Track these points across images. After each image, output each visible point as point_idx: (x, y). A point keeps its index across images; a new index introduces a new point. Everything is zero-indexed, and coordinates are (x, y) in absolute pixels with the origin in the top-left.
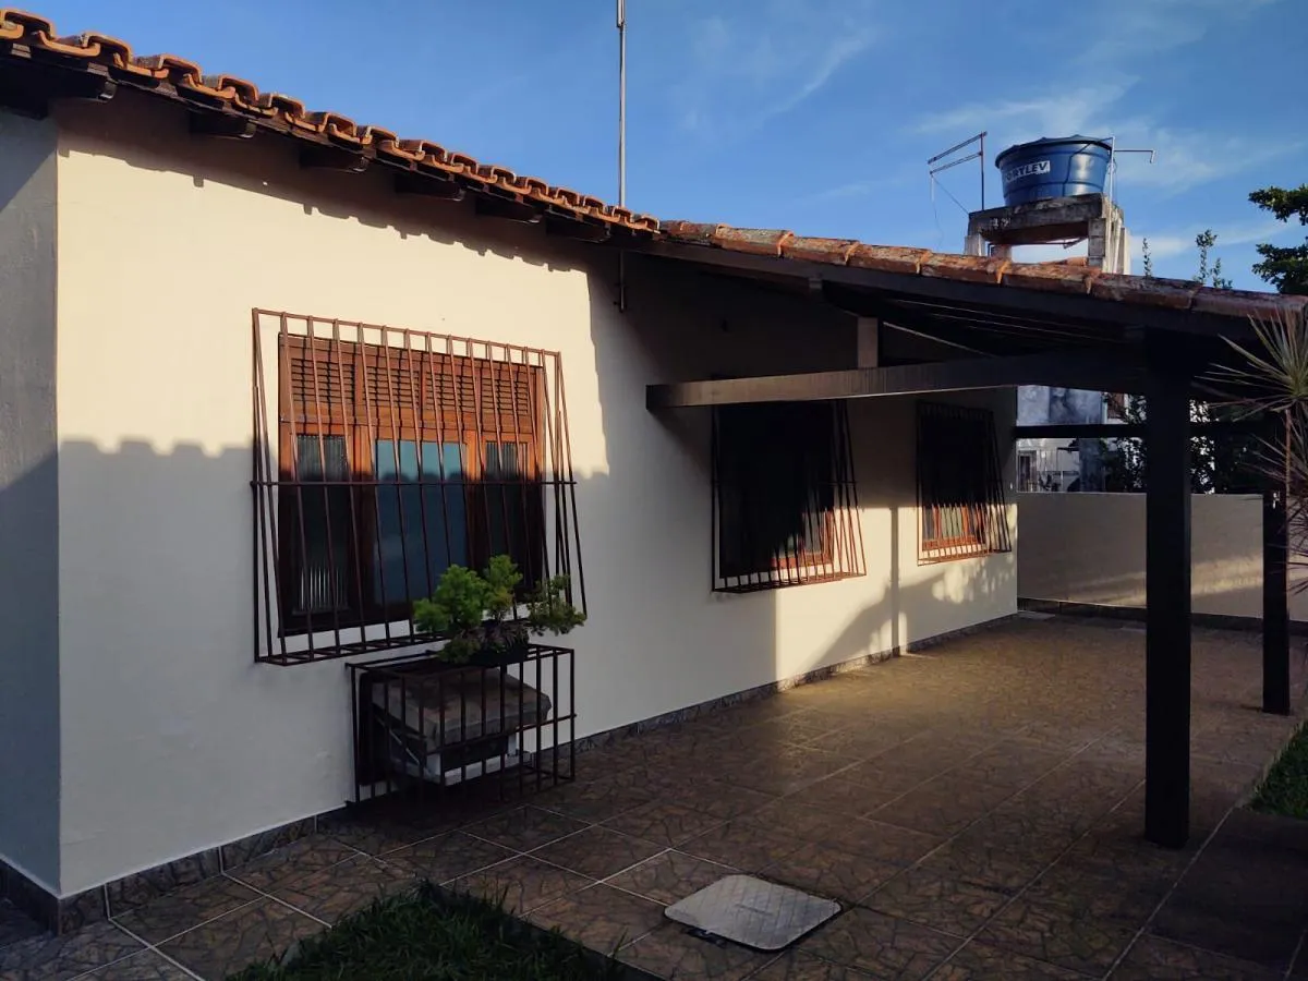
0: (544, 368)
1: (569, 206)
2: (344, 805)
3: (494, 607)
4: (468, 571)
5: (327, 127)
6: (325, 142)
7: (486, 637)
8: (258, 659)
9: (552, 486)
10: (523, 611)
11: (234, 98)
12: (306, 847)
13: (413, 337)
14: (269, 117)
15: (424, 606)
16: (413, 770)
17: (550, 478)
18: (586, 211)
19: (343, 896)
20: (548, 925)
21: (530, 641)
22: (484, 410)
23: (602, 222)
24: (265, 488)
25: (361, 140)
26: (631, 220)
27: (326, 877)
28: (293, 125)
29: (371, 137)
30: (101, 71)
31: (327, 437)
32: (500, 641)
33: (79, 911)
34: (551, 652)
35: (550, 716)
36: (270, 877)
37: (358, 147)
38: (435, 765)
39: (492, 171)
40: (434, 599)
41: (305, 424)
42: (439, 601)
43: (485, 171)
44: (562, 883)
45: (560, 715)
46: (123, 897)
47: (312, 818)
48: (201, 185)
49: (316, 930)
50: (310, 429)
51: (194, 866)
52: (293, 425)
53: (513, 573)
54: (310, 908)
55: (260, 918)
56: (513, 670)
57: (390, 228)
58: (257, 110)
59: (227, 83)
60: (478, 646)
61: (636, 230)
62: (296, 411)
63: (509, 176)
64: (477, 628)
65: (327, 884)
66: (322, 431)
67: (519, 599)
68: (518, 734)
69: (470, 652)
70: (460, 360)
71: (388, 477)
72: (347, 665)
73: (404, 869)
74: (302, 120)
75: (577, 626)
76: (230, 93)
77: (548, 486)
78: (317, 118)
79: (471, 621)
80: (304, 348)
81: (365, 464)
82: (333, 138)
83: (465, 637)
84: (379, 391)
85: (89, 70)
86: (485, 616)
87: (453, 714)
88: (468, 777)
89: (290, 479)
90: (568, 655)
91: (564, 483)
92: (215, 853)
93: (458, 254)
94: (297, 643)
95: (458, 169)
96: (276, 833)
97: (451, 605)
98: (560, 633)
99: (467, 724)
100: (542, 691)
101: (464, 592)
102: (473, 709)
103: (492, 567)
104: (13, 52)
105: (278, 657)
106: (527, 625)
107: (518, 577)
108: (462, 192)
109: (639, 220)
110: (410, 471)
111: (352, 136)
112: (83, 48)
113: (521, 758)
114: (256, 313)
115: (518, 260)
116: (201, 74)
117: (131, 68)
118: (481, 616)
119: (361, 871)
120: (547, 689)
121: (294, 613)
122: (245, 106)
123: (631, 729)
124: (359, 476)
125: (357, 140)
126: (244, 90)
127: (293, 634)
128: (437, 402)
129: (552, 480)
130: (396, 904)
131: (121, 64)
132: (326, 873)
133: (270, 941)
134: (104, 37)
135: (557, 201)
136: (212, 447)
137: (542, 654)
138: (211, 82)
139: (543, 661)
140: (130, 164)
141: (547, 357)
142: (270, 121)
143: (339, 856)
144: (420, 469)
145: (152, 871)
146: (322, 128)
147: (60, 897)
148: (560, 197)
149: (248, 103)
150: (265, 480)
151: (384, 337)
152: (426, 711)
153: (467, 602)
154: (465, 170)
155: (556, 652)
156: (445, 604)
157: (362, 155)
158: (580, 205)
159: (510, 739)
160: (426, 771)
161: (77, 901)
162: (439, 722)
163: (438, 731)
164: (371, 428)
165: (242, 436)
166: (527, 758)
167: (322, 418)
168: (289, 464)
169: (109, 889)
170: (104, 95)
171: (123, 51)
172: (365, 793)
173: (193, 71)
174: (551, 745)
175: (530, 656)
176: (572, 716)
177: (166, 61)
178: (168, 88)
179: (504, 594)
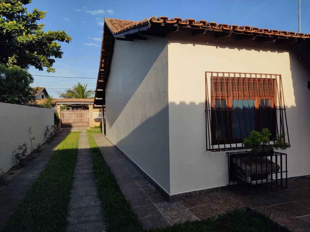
0: (276, 79)
1: (285, 35)
2: (226, 185)
3: (264, 141)
4: (257, 132)
5: (222, 27)
6: (222, 31)
7: (262, 149)
8: (207, 150)
9: (279, 110)
10: (272, 143)
11: (202, 25)
12: (218, 194)
13: (247, 75)
14: (209, 28)
15: (246, 140)
16: (244, 180)
17: (278, 108)
18: (290, 36)
19: (228, 207)
20: (283, 225)
21: (274, 151)
22: (260, 91)
23: (295, 38)
24: (208, 111)
25: (230, 29)
26: (304, 36)
27: (223, 201)
28: (214, 29)
29: (232, 28)
30: (176, 25)
31: (222, 99)
32: (266, 150)
33: (173, 198)
34: (280, 154)
35: (280, 171)
36: (211, 199)
37: (229, 31)
38: (249, 179)
39: (263, 30)
40: (248, 138)
41: (217, 97)
42: (250, 139)
43: (261, 31)
44: (286, 215)
45: (283, 171)
46: (181, 197)
47: (219, 187)
48: (195, 46)
49: (222, 213)
50: (218, 98)
51: (194, 194)
52: (214, 97)
53: (269, 133)
54: (220, 208)
55: (209, 208)
56: (269, 158)
57: (236, 49)
58: (207, 27)
59: (201, 22)
60: (260, 151)
61: (305, 39)
62: (215, 94)
63: (267, 31)
64: (259, 146)
65: (223, 203)
66: (220, 98)
67: (271, 140)
68: (270, 174)
69: (258, 152)
70: (254, 79)
71: (236, 108)
72: (227, 153)
73: (242, 203)
74: (217, 27)
75: (288, 148)
76: (202, 24)
77: (278, 110)
78: (220, 26)
79: (258, 144)
80: (222, 80)
81: (230, 106)
82: (223, 30)
83: (256, 148)
84: (234, 88)
85: (175, 26)
86: (262, 143)
87: (254, 167)
88: (263, 182)
89: (213, 109)
90: (285, 155)
91: (282, 109)
92: (199, 191)
93: (253, 53)
94: (216, 147)
95: (254, 31)
96: (211, 189)
97: (253, 140)
98: (283, 149)
99: (257, 170)
100: (278, 164)
101: (256, 137)
102: (259, 167)
103: (263, 131)
104: (162, 25)
105: (212, 149)
106: (273, 147)
107: (270, 134)
108: (255, 37)
109: (306, 35)
110: (241, 107)
111: (228, 28)
112: (173, 21)
113: (272, 181)
114: (206, 72)
115: (269, 52)
116: (195, 21)
117: (182, 23)
118: (261, 143)
119: (232, 201)
120: (279, 164)
121: (215, 140)
122: (204, 26)
123: (304, 177)
124: (229, 108)
125: (229, 29)
126: (204, 23)
127: (214, 145)
128: (248, 90)
129: (279, 109)
130: (240, 211)
131: (180, 23)
132: (223, 200)
133: (212, 213)
134: (177, 18)
135: (281, 35)
136: (197, 103)
137: (277, 154)
138: (198, 23)
139: (278, 156)
140: (181, 43)
141: (277, 76)
142: (209, 29)
143: (226, 197)
144: (244, 106)
145: (187, 193)
146: (221, 28)
147: (170, 195)
148: (282, 33)
149: (205, 25)
150: (208, 110)
151: (235, 75)
152: (247, 166)
153: (257, 140)
154: (256, 31)
155: (281, 154)
156: (251, 140)
157: (230, 32)
158: (288, 35)
159: (269, 175)
160: (247, 181)
161: (173, 196)
162: (250, 169)
163: (250, 171)
164: (232, 97)
165: (203, 100)
166: (273, 181)
167: (220, 95)
168: (214, 106)
169: (179, 195)
170: (177, 30)
171: (180, 20)
172: (231, 183)
173: (194, 21)
174: (280, 178)
175: (274, 155)
176: (286, 172)
177: (189, 20)
178: (189, 26)
179: (267, 138)
